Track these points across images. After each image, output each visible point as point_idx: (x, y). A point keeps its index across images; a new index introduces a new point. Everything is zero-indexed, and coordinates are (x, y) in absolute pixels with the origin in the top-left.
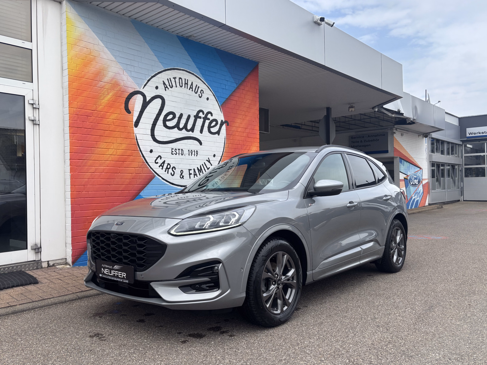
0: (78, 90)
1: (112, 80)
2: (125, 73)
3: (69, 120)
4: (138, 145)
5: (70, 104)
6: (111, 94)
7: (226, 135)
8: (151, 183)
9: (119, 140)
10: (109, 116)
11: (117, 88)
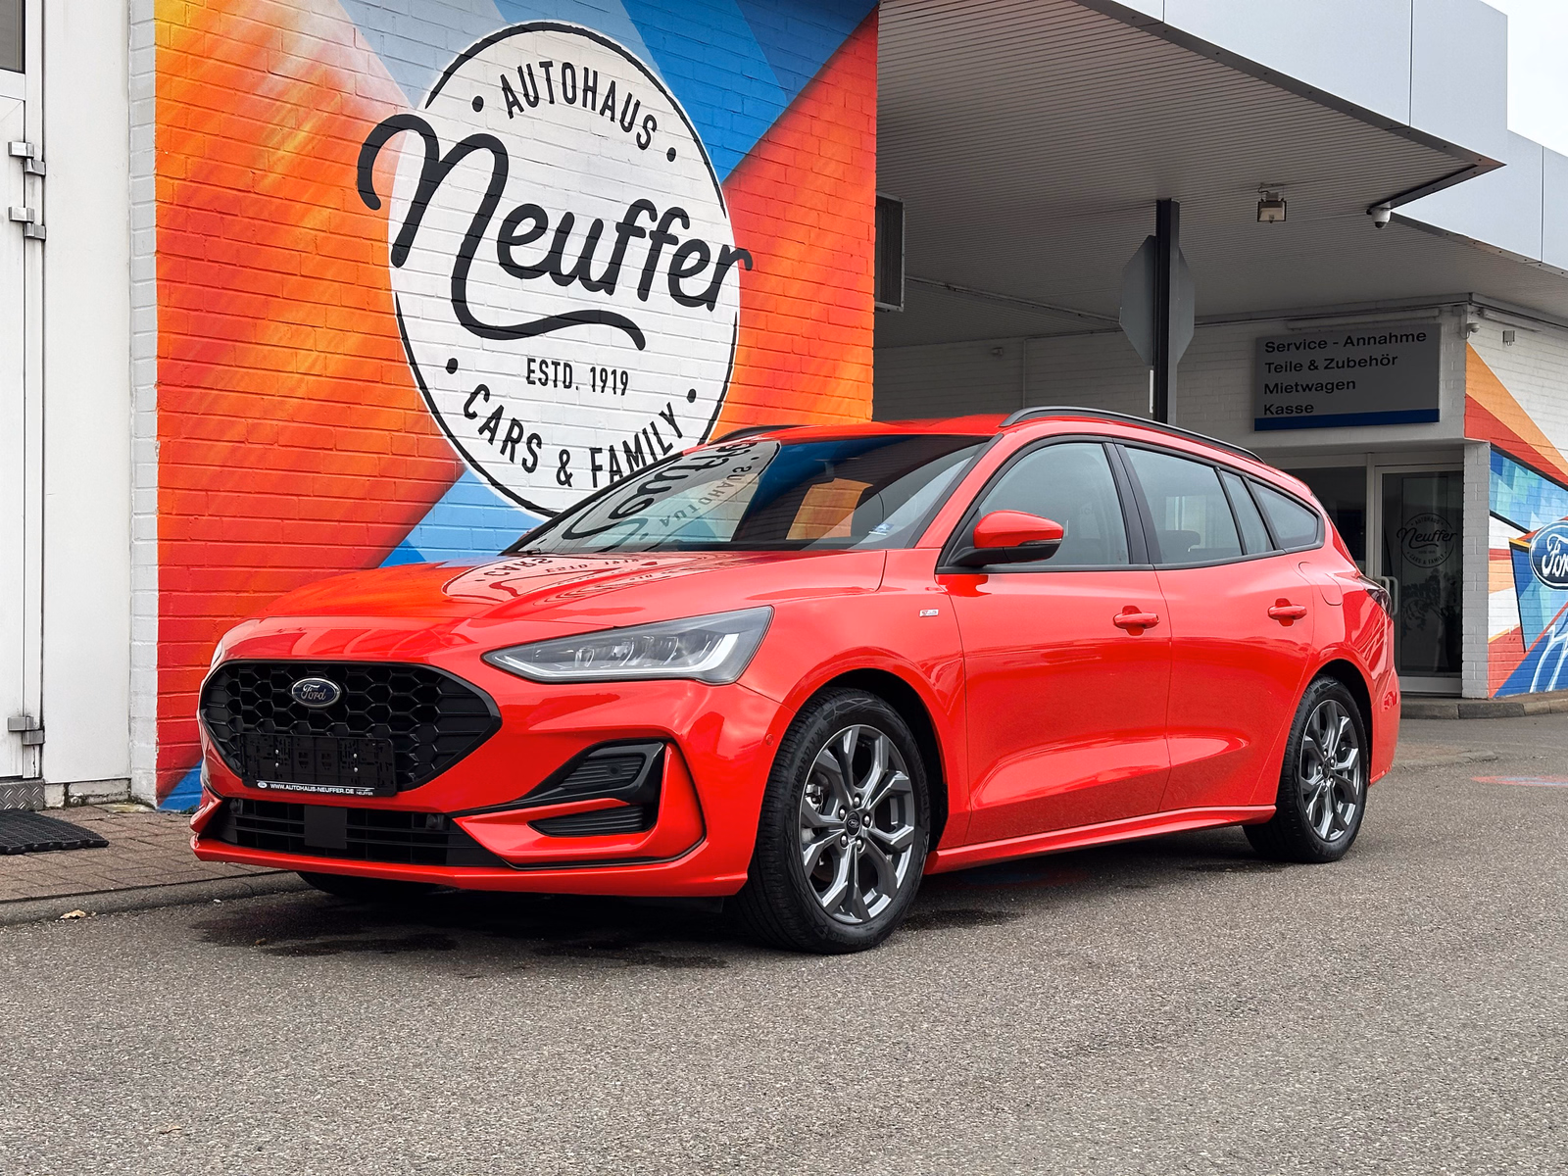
0: (191, 107)
1: (311, 69)
2: (361, 42)
3: (157, 226)
4: (405, 338)
5: (161, 161)
6: (307, 127)
7: (738, 310)
8: (450, 495)
9: (336, 316)
10: (302, 217)
11: (332, 103)
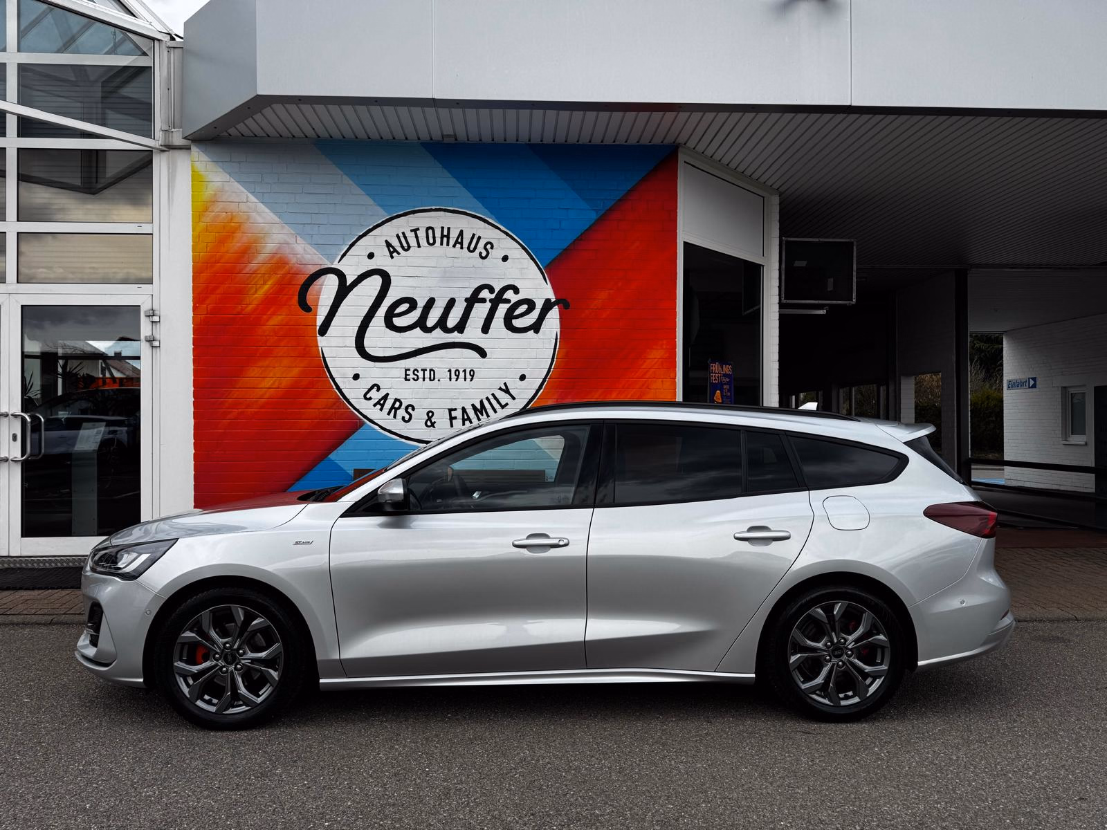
0: (210, 284)
1: (272, 257)
2: (300, 241)
3: (193, 335)
5: (195, 308)
6: (270, 283)
8: (355, 435)
10: (268, 320)
11: (284, 270)
